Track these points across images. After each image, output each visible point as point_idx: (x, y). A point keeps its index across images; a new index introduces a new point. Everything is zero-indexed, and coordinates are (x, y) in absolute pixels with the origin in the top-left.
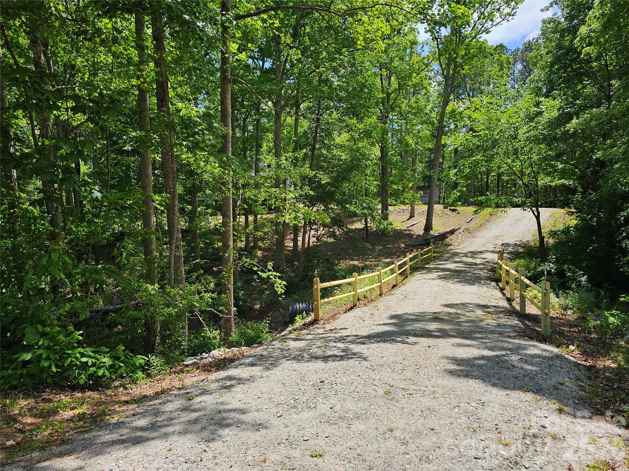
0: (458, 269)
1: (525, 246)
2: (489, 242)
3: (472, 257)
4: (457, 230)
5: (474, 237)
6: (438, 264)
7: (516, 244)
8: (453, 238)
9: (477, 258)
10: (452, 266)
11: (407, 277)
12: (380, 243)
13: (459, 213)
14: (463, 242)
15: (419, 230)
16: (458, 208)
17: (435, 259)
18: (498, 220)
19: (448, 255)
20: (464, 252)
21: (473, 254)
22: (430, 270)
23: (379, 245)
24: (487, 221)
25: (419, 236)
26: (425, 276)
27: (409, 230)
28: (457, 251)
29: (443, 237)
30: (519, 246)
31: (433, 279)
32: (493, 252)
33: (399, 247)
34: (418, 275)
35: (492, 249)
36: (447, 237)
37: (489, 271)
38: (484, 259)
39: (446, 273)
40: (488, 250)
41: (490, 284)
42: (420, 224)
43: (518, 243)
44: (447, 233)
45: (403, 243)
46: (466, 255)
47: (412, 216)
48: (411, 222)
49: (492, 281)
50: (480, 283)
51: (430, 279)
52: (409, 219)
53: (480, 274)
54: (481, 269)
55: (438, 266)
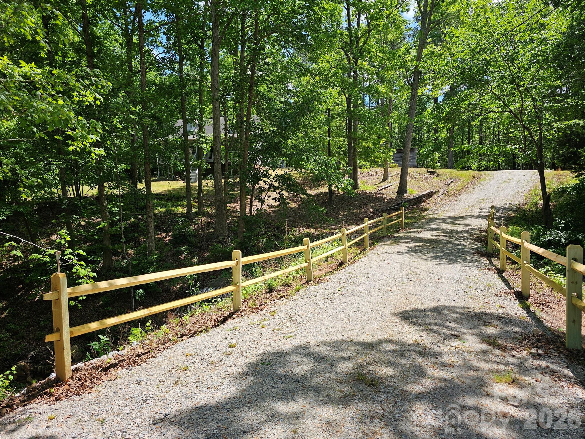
0: (434, 238)
1: (516, 210)
2: (473, 206)
3: (452, 223)
4: (435, 193)
5: (455, 201)
6: (410, 232)
7: (505, 208)
8: (430, 202)
9: (459, 224)
10: (426, 235)
11: (364, 250)
12: (346, 208)
13: (438, 176)
14: (441, 206)
15: (391, 193)
16: (437, 171)
17: (407, 226)
18: (482, 183)
19: (422, 221)
20: (442, 217)
21: (454, 220)
22: (397, 240)
23: (344, 210)
24: (469, 183)
25: (391, 199)
26: (389, 249)
27: (380, 193)
28: (435, 216)
29: (419, 200)
30: (510, 209)
31: (399, 253)
32: (478, 217)
33: (367, 212)
34: (380, 248)
35: (478, 214)
36: (424, 201)
37: (476, 241)
38: (468, 225)
39: (418, 244)
40: (472, 214)
41: (479, 261)
42: (393, 187)
43: (508, 207)
44: (424, 196)
45: (372, 207)
46: (444, 221)
47: (385, 179)
48: (383, 185)
49: (483, 256)
50: (464, 259)
51: (394, 253)
52: (381, 182)
53: (464, 246)
54: (465, 239)
55: (409, 235)
